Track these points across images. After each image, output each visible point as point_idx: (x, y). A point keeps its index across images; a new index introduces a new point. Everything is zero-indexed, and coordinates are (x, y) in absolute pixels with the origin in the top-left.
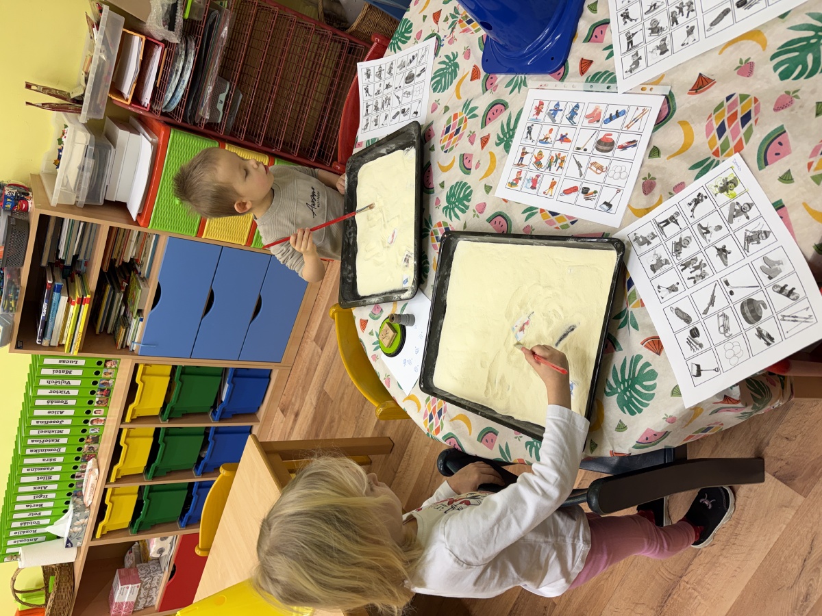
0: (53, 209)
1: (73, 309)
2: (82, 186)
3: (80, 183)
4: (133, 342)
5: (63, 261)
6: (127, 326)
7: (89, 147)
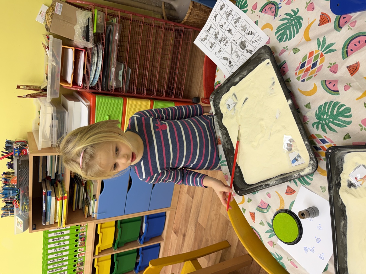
0: (40, 152)
1: (59, 203)
2: (54, 136)
3: (52, 134)
4: (93, 212)
5: (50, 177)
6: (89, 204)
7: (54, 114)
